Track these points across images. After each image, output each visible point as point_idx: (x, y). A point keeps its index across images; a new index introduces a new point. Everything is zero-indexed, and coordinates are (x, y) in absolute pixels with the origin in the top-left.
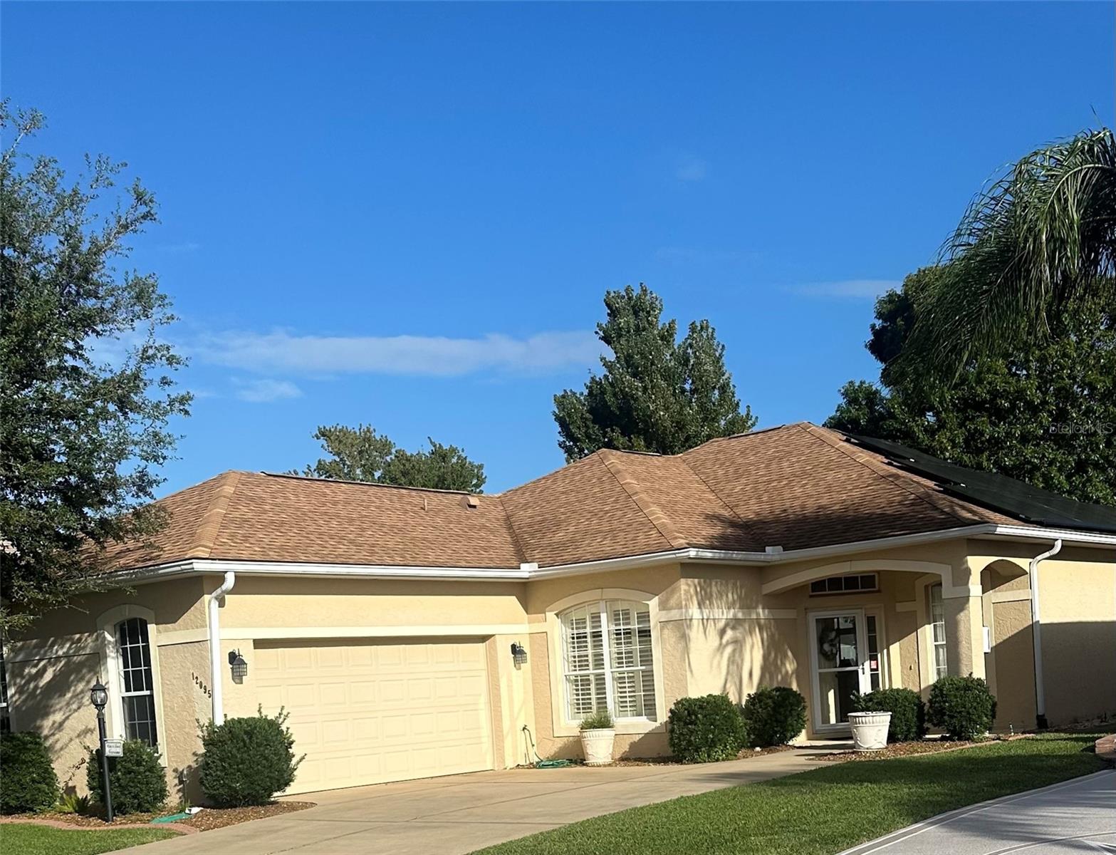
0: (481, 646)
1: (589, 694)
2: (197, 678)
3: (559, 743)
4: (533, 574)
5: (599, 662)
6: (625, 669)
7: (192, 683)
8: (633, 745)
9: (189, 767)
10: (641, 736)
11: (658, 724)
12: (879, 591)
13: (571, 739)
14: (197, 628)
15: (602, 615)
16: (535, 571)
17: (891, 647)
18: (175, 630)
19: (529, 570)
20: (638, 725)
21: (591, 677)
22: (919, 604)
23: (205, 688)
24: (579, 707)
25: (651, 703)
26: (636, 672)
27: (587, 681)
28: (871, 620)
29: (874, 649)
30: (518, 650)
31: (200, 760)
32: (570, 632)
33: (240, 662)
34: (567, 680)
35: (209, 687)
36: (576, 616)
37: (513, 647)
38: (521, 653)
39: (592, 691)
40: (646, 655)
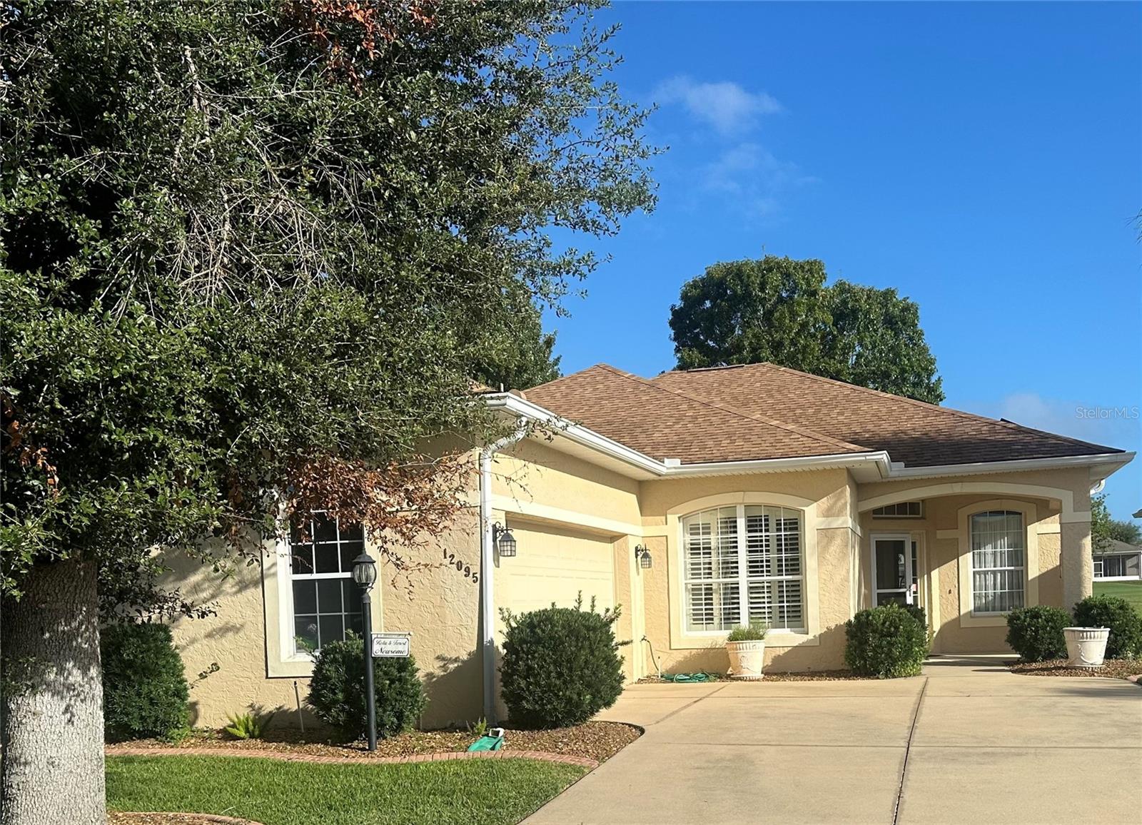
0: (608, 547)
1: (712, 604)
2: (452, 556)
3: (679, 656)
4: (674, 470)
5: (730, 568)
6: (765, 578)
7: (442, 564)
8: (777, 659)
9: (432, 675)
10: (786, 650)
11: (810, 636)
12: (923, 518)
13: (694, 651)
15: (738, 520)
16: (675, 468)
19: (671, 466)
20: (783, 638)
21: (714, 587)
22: (962, 534)
23: (467, 570)
24: (703, 617)
25: (794, 614)
26: (774, 581)
27: (709, 590)
28: (914, 544)
29: (914, 574)
30: (643, 554)
31: (452, 666)
32: (688, 538)
33: (508, 538)
34: (686, 588)
35: (475, 569)
36: (700, 520)
37: (637, 550)
38: (646, 556)
39: (715, 601)
40: (795, 566)
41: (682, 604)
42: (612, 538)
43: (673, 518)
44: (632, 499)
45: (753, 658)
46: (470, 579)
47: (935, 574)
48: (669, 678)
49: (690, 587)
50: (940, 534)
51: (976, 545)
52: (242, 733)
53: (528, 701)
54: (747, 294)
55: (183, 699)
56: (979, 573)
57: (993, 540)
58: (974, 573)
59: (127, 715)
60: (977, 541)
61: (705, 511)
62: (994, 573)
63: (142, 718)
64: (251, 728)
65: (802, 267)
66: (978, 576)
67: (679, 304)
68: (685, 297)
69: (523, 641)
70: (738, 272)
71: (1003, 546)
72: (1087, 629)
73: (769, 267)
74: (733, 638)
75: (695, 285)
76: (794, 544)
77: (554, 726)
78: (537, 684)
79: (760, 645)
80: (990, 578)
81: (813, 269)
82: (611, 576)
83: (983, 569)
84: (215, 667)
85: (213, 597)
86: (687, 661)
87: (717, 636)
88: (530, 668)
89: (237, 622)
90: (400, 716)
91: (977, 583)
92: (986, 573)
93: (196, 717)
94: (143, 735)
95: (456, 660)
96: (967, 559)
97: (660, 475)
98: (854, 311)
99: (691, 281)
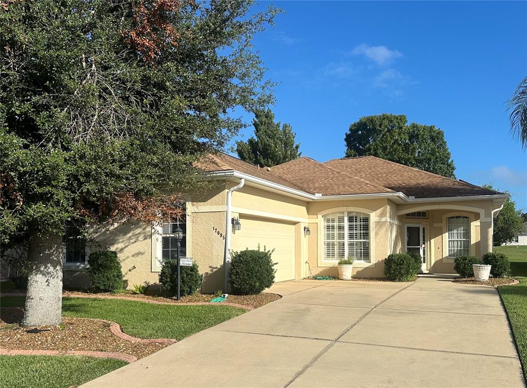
0: (293, 227)
2: (216, 229)
3: (320, 270)
5: (341, 236)
6: (355, 240)
7: (212, 232)
8: (358, 272)
9: (207, 273)
10: (362, 269)
11: (371, 264)
12: (428, 218)
13: (326, 268)
14: (219, 205)
15: (345, 217)
16: (320, 197)
17: (432, 240)
18: (205, 205)
19: (318, 196)
20: (361, 264)
21: (335, 243)
22: (444, 225)
23: (221, 234)
24: (329, 255)
25: (366, 255)
26: (359, 242)
27: (333, 244)
28: (424, 229)
29: (424, 240)
30: (307, 230)
31: (214, 270)
32: (326, 224)
33: (238, 223)
34: (324, 243)
35: (224, 234)
36: (330, 217)
37: (305, 228)
38: (308, 230)
39: (335, 249)
40: (366, 235)
41: (322, 249)
42: (295, 223)
43: (320, 216)
44: (304, 208)
45: (348, 272)
46: (222, 238)
47: (433, 241)
48: (315, 278)
49: (326, 243)
50: (435, 225)
51: (450, 230)
52: (138, 292)
53: (236, 284)
54: (374, 129)
55: (120, 279)
56: (451, 241)
57: (457, 228)
58: (449, 241)
59: (99, 283)
60: (450, 228)
61: (332, 213)
62: (457, 241)
63: (104, 285)
64: (141, 290)
65: (397, 118)
66: (450, 242)
67: (349, 132)
68: (351, 130)
69: (236, 262)
70: (371, 120)
71: (461, 230)
72: (482, 265)
73: (384, 117)
74: (340, 264)
75: (355, 125)
76: (366, 227)
77: (247, 294)
78: (240, 278)
79: (350, 266)
80: (456, 243)
81: (402, 119)
82: (294, 238)
83: (453, 239)
84: (134, 267)
85: (135, 242)
86: (323, 272)
87: (334, 262)
88: (237, 272)
89: (142, 251)
90: (190, 288)
91: (450, 245)
92: (454, 241)
93: (127, 285)
94: (105, 291)
95: (216, 268)
96: (446, 235)
97: (314, 200)
98: (418, 135)
99: (353, 123)
